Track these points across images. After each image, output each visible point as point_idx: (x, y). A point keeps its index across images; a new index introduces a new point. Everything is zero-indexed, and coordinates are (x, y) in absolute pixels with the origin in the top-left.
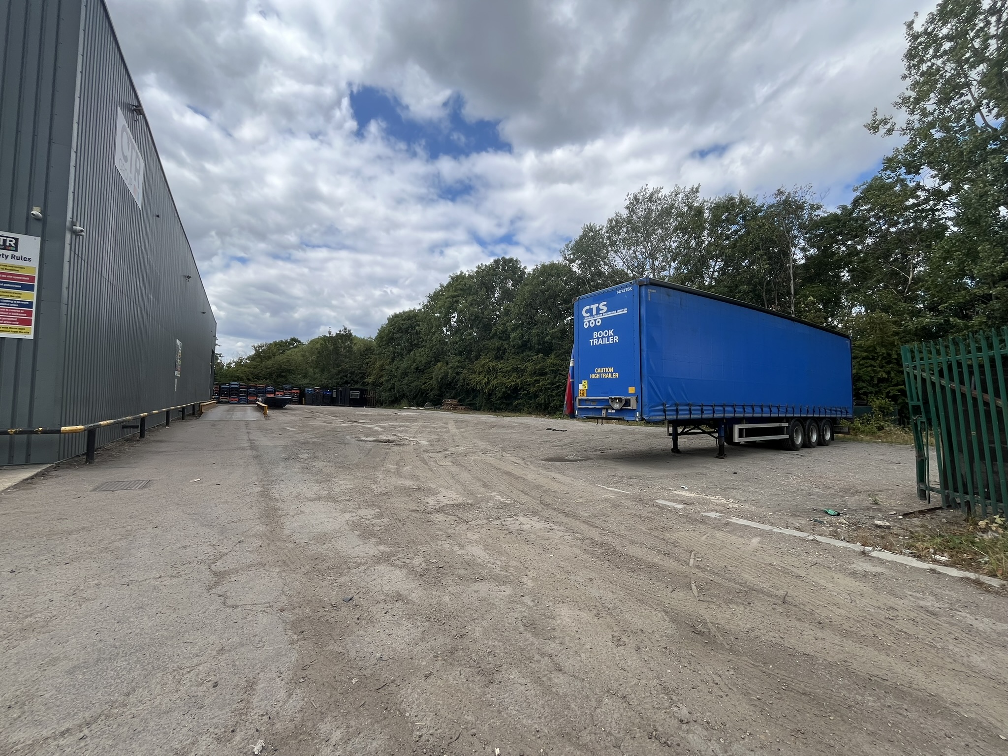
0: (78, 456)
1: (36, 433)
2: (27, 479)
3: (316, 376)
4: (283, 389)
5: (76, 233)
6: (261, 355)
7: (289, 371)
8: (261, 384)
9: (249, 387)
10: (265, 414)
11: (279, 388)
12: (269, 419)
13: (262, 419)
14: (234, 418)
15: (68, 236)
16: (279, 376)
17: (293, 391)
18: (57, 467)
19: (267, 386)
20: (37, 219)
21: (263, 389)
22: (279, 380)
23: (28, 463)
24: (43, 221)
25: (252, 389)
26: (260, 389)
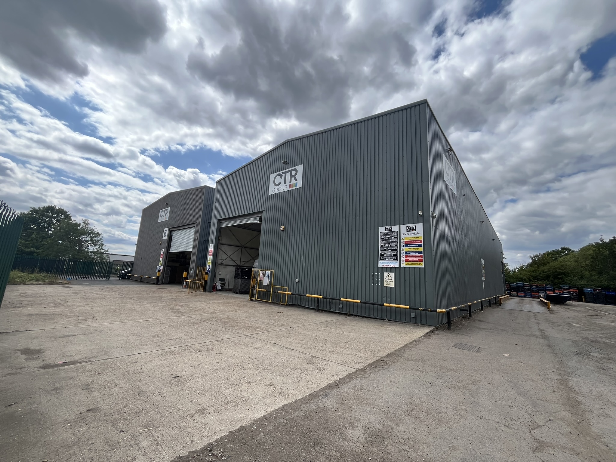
0: (444, 324)
1: (428, 311)
2: (427, 333)
3: (594, 277)
4: (561, 288)
5: (434, 217)
6: (537, 263)
7: (564, 274)
8: (541, 284)
9: (532, 286)
10: (549, 308)
11: (557, 287)
12: (553, 313)
13: (547, 312)
14: (524, 309)
15: (431, 219)
16: (556, 278)
17: (571, 290)
18: (437, 329)
19: (546, 285)
20: (421, 216)
21: (543, 287)
22: (556, 281)
23: (427, 324)
24: (422, 216)
25: (534, 288)
26: (540, 287)
